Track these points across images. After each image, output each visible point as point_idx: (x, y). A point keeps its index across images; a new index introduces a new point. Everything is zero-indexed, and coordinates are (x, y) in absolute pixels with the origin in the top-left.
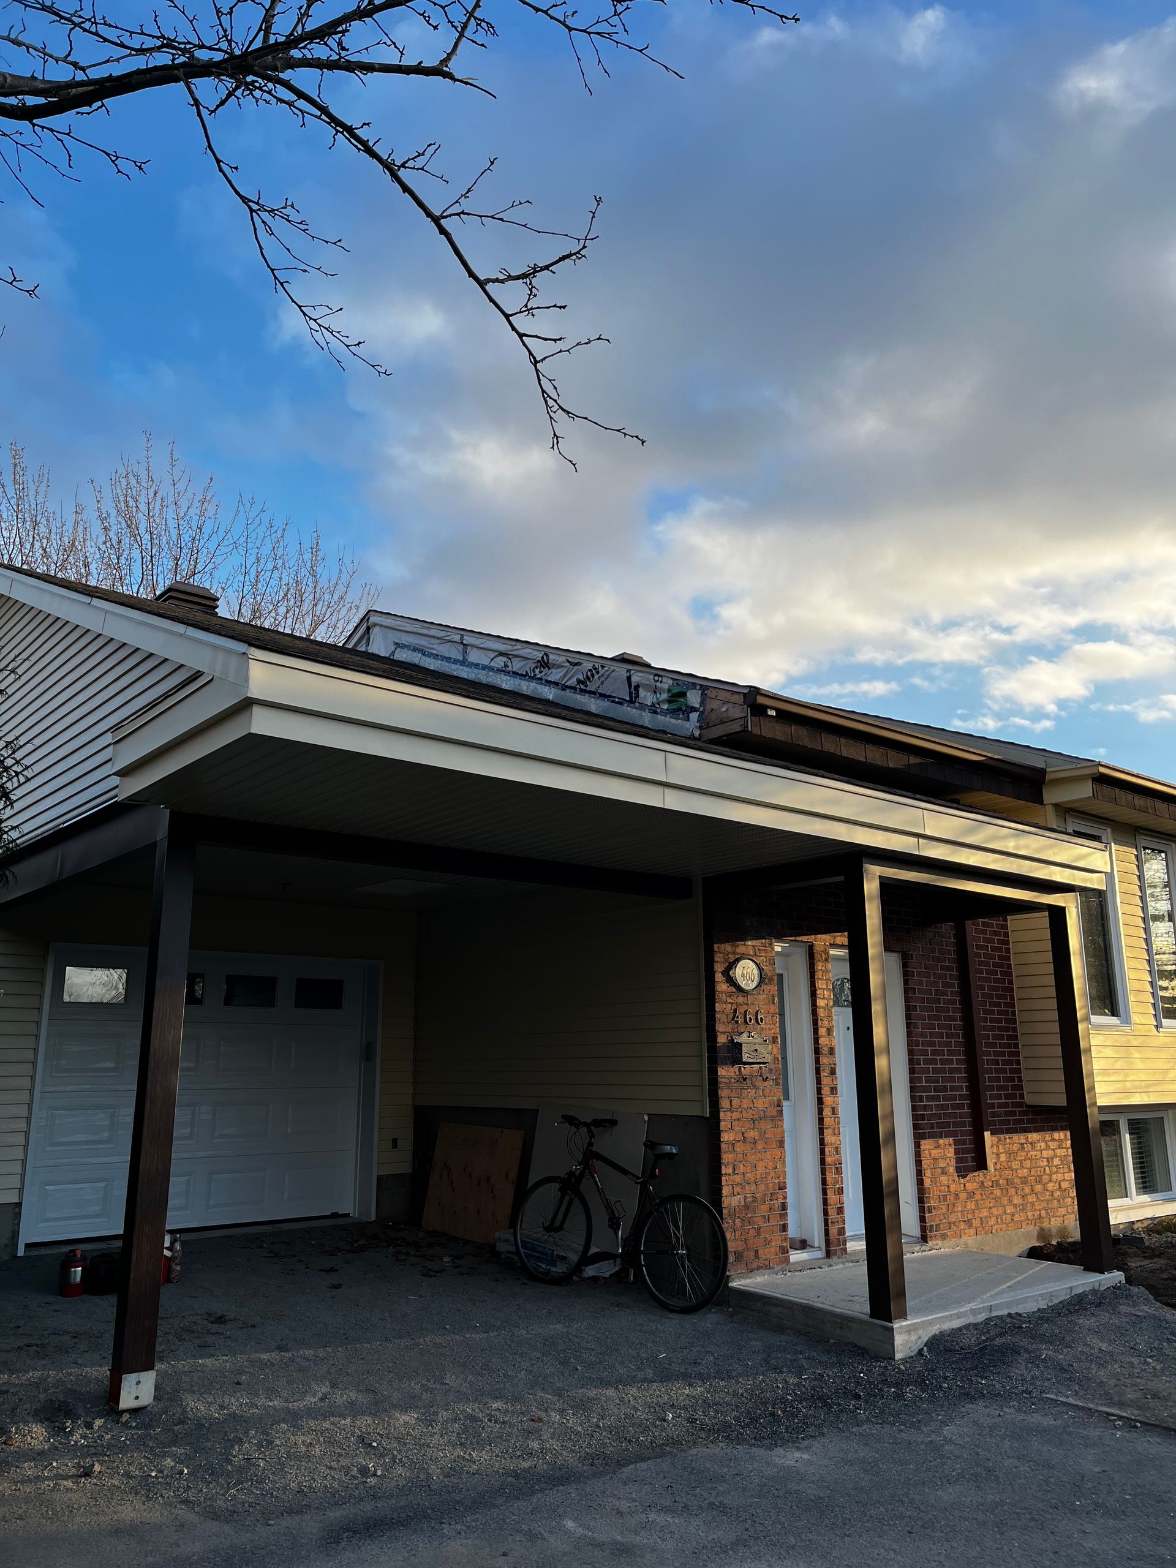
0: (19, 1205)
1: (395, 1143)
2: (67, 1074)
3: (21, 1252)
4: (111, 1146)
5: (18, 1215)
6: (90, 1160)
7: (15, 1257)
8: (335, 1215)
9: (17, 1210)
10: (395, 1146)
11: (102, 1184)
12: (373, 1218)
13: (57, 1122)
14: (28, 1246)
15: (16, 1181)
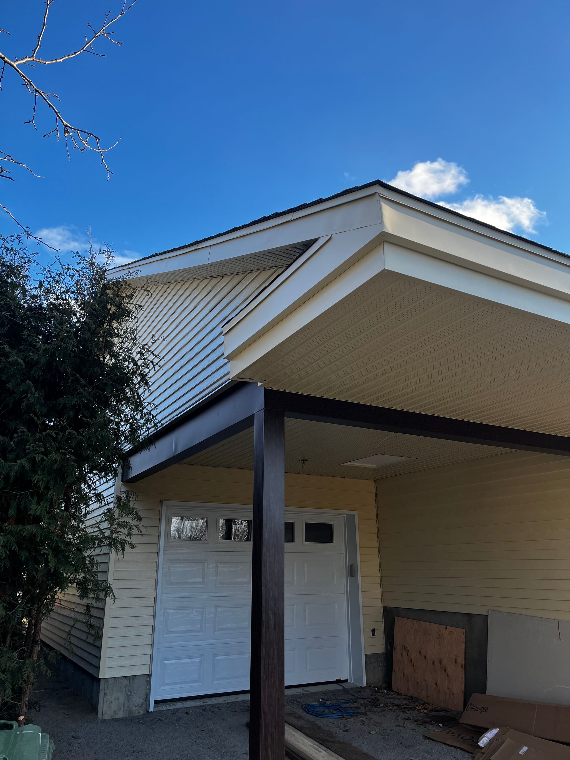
0: (149, 675)
1: (373, 631)
2: (174, 586)
3: (151, 709)
4: (202, 633)
5: (149, 683)
6: (188, 643)
7: (148, 711)
8: (338, 681)
9: (148, 679)
10: (374, 634)
11: (198, 660)
12: (365, 685)
13: (170, 618)
14: (156, 702)
15: (147, 660)
